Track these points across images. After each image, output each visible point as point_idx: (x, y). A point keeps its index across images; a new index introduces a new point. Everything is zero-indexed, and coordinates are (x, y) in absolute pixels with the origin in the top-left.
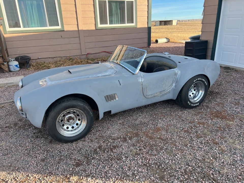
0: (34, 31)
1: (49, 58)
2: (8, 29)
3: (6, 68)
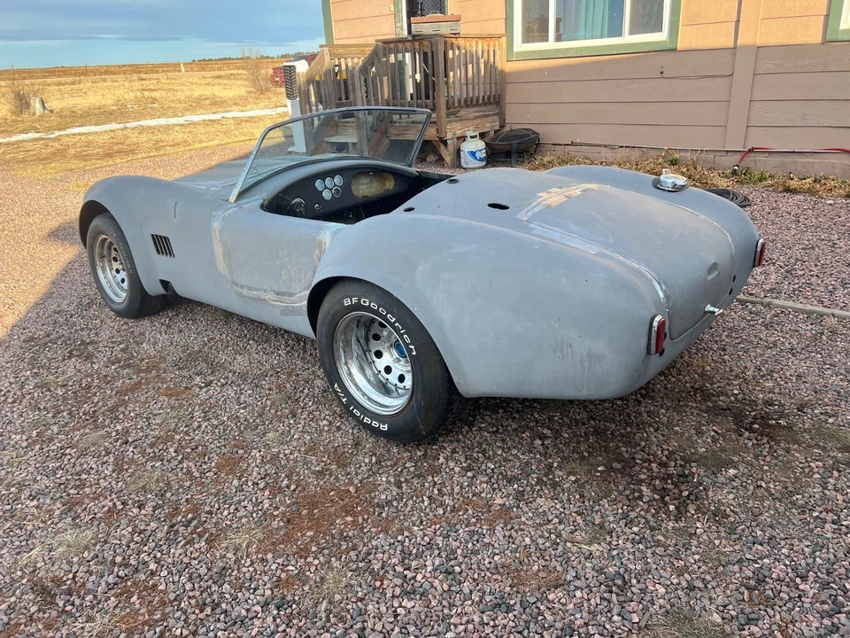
0: (579, 53)
1: (603, 148)
2: (519, 46)
3: (448, 157)
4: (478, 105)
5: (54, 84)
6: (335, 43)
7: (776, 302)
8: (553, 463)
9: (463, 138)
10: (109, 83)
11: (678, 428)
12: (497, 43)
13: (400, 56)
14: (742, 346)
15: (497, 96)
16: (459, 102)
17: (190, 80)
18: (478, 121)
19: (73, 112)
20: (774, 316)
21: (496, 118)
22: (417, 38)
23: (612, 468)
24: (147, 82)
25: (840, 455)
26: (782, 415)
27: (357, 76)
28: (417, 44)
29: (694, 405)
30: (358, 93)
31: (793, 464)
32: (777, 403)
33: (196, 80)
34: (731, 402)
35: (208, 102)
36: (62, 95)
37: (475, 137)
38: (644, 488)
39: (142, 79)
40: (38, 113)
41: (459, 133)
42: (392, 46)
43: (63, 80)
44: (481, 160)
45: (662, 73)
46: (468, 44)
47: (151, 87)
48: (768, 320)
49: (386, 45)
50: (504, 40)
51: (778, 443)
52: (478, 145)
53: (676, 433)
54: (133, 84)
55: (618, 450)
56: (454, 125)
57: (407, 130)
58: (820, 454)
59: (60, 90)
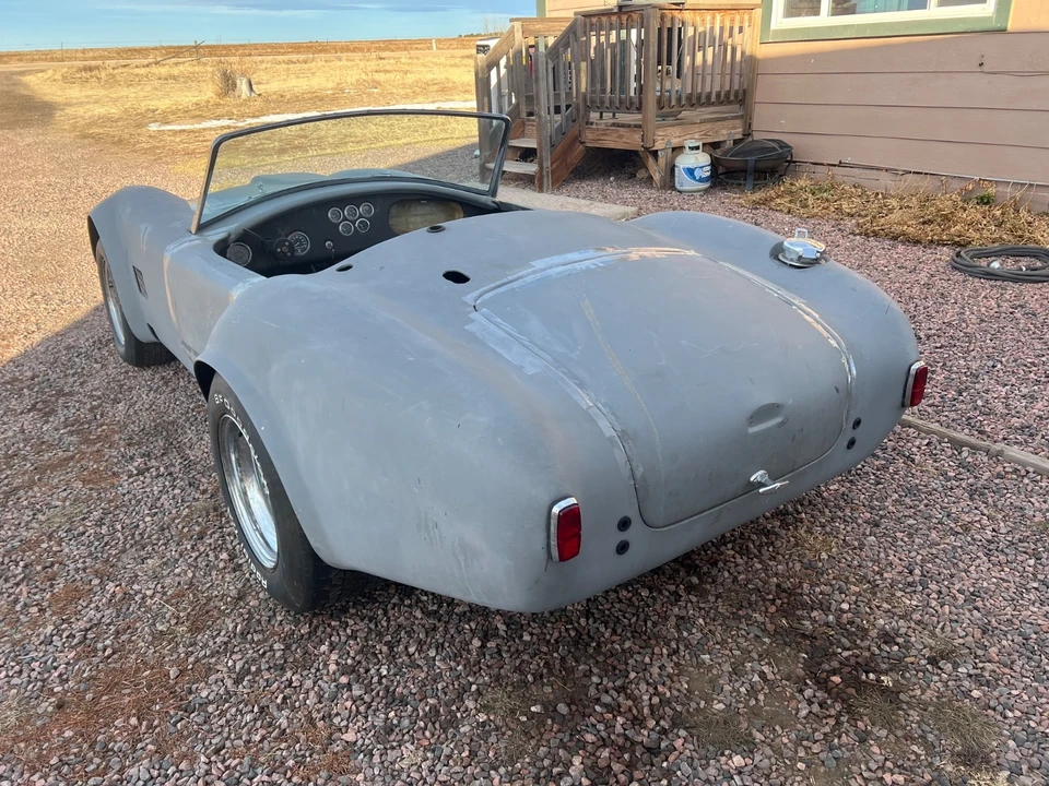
1: (884, 173)
2: (780, 21)
3: (657, 174)
4: (709, 103)
5: (284, 62)
6: (547, 16)
7: (1014, 451)
8: (471, 684)
9: (678, 150)
10: (344, 63)
11: (708, 656)
12: (746, 17)
13: (623, 33)
14: (911, 521)
15: (741, 92)
16: (679, 99)
17: (434, 60)
18: (709, 126)
19: (282, 96)
20: (999, 476)
21: (738, 122)
22: (624, 10)
23: (555, 710)
24: (386, 61)
25: (949, 768)
26: (898, 665)
27: (542, 60)
28: (624, 18)
29: (760, 619)
30: (543, 84)
31: (855, 768)
32: (900, 640)
33: (442, 60)
34: (828, 625)
35: (436, 88)
36: (288, 75)
37: (697, 148)
38: (577, 761)
39: (381, 58)
40: (243, 97)
41: (675, 142)
42: (594, 20)
43: (294, 57)
44: (701, 180)
45: (981, 65)
46: (698, 18)
47: (388, 68)
48: (982, 482)
49: (587, 20)
50: (758, 12)
51: (853, 720)
52: (700, 160)
53: (700, 664)
54: (368, 63)
55: (584, 681)
56: (670, 130)
57: (606, 134)
58: (918, 756)
59: (288, 69)
